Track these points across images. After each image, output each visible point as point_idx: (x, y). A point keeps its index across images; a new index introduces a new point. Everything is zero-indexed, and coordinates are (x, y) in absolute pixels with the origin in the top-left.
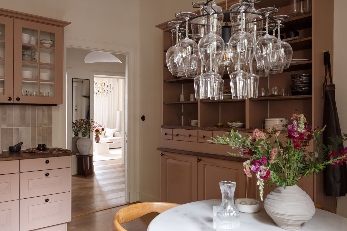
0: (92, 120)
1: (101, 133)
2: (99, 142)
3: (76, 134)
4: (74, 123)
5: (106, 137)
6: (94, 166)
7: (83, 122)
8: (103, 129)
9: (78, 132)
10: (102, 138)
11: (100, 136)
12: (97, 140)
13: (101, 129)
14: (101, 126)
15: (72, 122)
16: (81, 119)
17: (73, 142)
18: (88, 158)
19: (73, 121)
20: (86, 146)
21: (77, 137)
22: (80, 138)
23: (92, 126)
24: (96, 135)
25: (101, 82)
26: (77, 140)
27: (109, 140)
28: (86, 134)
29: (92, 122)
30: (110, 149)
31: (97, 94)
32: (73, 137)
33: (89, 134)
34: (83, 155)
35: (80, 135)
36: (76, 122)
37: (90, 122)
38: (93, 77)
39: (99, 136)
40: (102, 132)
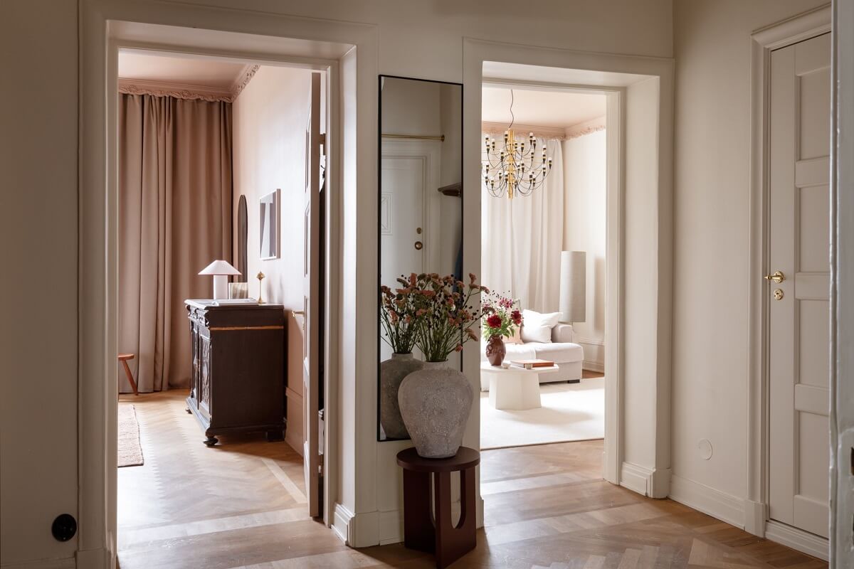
0: (472, 277)
1: (508, 329)
2: (505, 361)
3: (402, 348)
4: (389, 294)
5: (525, 341)
6: (482, 502)
7: (429, 288)
8: (517, 317)
9: (407, 336)
10: (510, 346)
11: (505, 339)
12: (495, 356)
13: (508, 317)
14: (509, 305)
15: (381, 289)
16: (422, 277)
17: (383, 386)
18: (455, 477)
19: (383, 284)
20: (441, 412)
21: (401, 357)
22: (416, 366)
24: (493, 336)
26: (404, 375)
27: (539, 354)
28: (442, 351)
29: (472, 287)
32: (382, 361)
33: (459, 348)
34: (427, 455)
35: (417, 353)
36: (401, 287)
37: (466, 290)
39: (503, 340)
40: (513, 325)
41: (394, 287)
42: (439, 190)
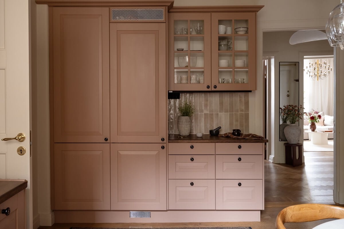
0: (301, 106)
1: (317, 120)
2: (316, 130)
3: (285, 121)
4: (282, 109)
5: (325, 125)
6: (304, 157)
7: (291, 108)
8: (320, 117)
9: (286, 119)
10: (318, 126)
11: (316, 124)
12: (313, 128)
13: (317, 117)
14: (317, 113)
15: (280, 108)
16: (289, 105)
17: (280, 129)
18: (297, 148)
19: (280, 107)
20: (294, 134)
21: (285, 124)
22: (288, 125)
23: (301, 113)
24: (312, 122)
25: (317, 63)
26: (285, 127)
27: (329, 129)
28: (294, 121)
29: (301, 108)
30: (328, 139)
31: (313, 77)
32: (280, 124)
33: (298, 121)
34: (291, 143)
35: (288, 122)
36: (284, 108)
37: (300, 109)
38: (303, 58)
39: (315, 124)
40: (319, 119)
41: (283, 108)
42: (294, 80)
